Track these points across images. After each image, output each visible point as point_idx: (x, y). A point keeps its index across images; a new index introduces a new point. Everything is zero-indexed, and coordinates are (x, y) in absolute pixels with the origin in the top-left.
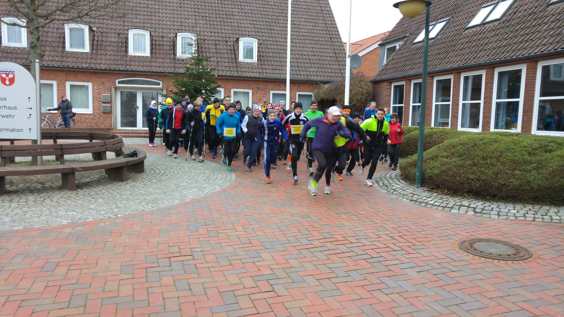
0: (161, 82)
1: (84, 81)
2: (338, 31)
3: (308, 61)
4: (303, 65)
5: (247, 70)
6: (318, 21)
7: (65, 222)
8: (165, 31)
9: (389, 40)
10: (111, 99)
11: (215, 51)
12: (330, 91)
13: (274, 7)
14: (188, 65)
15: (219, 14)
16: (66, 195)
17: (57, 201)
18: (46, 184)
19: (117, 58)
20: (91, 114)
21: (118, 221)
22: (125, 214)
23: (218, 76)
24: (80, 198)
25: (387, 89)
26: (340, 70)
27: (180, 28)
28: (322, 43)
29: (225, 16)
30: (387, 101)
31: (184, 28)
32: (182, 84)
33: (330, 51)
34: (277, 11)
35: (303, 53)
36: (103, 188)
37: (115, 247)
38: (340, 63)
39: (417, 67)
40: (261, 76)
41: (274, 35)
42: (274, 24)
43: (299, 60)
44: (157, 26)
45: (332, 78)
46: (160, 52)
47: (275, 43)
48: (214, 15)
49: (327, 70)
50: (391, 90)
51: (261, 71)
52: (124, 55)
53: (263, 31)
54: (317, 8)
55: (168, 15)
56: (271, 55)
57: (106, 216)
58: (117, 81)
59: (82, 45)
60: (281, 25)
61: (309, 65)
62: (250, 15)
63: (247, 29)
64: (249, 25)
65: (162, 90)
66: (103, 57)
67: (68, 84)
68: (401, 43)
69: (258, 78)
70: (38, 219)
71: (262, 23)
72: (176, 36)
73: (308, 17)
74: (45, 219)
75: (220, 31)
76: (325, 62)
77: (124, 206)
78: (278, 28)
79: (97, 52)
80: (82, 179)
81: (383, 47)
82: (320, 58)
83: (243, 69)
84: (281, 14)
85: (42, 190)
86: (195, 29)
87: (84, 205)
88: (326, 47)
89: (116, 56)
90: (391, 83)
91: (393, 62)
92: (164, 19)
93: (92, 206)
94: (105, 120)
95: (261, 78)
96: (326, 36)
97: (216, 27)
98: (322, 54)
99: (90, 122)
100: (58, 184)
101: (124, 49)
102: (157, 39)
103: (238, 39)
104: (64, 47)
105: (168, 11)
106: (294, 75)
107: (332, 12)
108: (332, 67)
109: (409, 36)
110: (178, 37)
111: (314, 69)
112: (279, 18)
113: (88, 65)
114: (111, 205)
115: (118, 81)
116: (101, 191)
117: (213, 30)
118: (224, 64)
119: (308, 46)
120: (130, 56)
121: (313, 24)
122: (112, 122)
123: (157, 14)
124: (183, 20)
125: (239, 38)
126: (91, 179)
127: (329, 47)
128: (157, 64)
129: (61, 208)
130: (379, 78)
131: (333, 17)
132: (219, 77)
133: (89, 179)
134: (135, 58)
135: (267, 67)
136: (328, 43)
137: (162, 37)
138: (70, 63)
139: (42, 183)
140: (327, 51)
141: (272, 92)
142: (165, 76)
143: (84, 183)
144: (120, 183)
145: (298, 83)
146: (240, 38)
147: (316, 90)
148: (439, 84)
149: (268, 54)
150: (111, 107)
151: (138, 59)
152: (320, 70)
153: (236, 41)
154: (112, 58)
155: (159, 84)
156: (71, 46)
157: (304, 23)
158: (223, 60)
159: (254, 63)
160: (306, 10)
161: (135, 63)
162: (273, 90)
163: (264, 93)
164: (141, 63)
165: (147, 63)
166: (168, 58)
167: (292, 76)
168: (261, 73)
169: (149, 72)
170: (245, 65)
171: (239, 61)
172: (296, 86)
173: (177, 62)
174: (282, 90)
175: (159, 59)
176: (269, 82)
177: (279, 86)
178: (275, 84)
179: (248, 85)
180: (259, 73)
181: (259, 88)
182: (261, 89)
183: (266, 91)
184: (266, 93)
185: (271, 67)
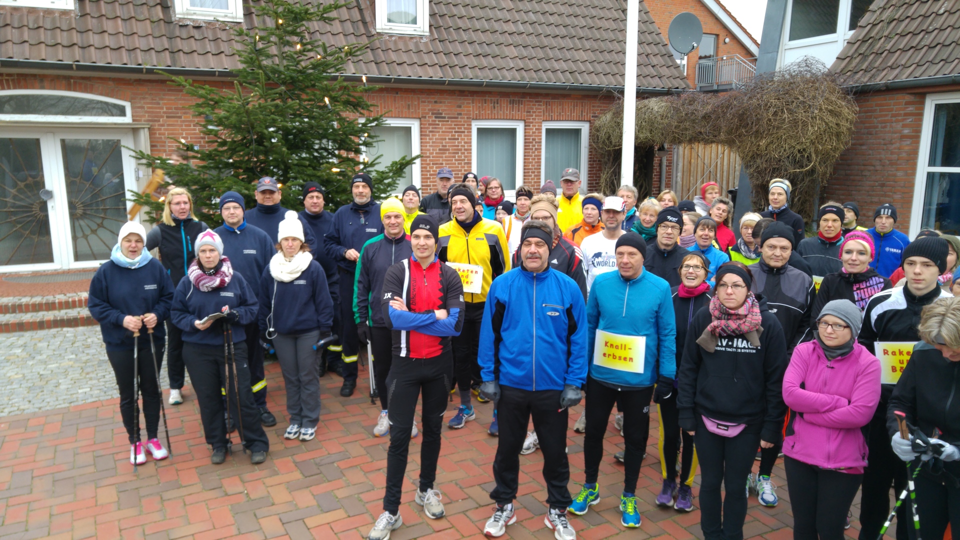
0: (128, 106)
3: (563, 31)
4: (553, 42)
5: (405, 58)
25: (906, 115)
26: (647, 56)
30: (904, 155)
40: (450, 76)
50: (922, 120)
56: (463, 12)
69: (442, 83)
82: (590, 22)
83: (393, 56)
90: (923, 96)
95: (451, 83)
98: (594, 12)
106: (539, 73)
111: (583, 55)
118: (332, 40)
128: (108, 40)
135: (459, 48)
141: (475, 125)
142: (139, 82)
145: (547, 95)
158: (328, 27)
159: (421, 37)
161: (22, 34)
162: (479, 119)
163: (455, 128)
164: (42, 35)
165: (65, 34)
166: (142, 18)
167: (534, 75)
168: (448, 67)
169: (80, 68)
170: (395, 42)
171: (378, 31)
172: (541, 105)
173: (177, 33)
174: (504, 119)
175: (110, 23)
176: (467, 96)
177: (496, 105)
178: (485, 100)
179: (409, 105)
180: (440, 66)
181: (441, 114)
182: (445, 118)
183: (461, 122)
184: (461, 128)
185: (470, 49)
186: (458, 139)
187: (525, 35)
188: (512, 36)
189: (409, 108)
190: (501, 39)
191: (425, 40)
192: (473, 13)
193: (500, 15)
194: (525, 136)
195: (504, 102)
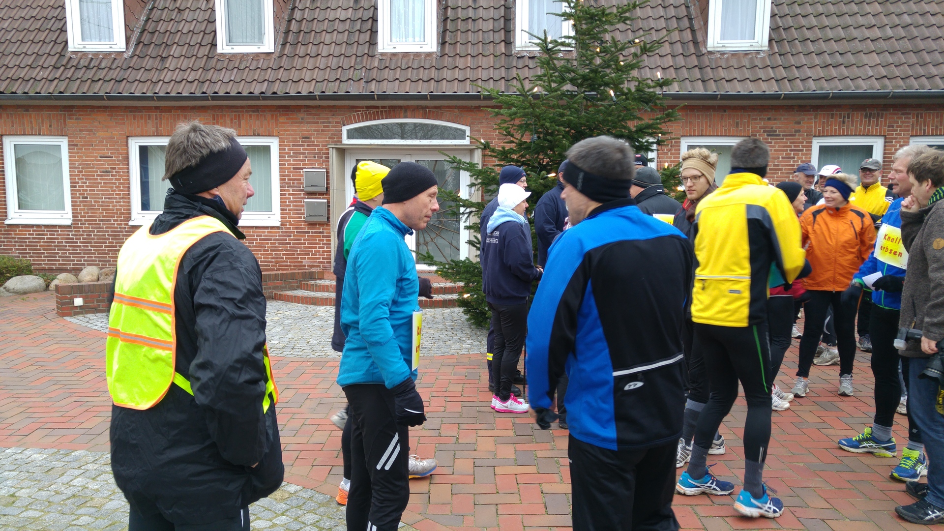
1: (258, 135)
5: (736, 74)
10: (328, 184)
20: (278, 228)
40: (787, 89)
46: (467, 38)
51: (783, 73)
52: (365, 52)
56: (814, 21)
58: (345, 129)
59: (256, 32)
65: (471, 151)
66: (310, 63)
69: (776, 97)
83: (722, 73)
89: (342, 57)
94: (313, 244)
95: (787, 97)
99: (275, 249)
101: (367, 37)
102: (460, 2)
113: (265, 87)
115: (348, 131)
120: (382, 54)
128: (457, 74)
134: (395, 59)
135: (803, 60)
138: (223, 84)
141: (817, 143)
142: (479, 108)
145: (919, 106)
149: (803, 22)
150: (329, 206)
151: (404, 61)
154: (333, 62)
155: (461, 135)
156: (230, 40)
159: (758, 52)
161: (395, 74)
162: (823, 136)
163: (791, 147)
165: (426, 71)
166: (488, 53)
167: (901, 83)
168: (786, 80)
170: (727, 59)
171: (709, 49)
172: (909, 118)
173: (514, 64)
174: (856, 135)
175: (462, 60)
176: (809, 111)
177: (846, 120)
178: (832, 115)
179: (737, 124)
180: (776, 80)
181: (775, 131)
182: (779, 135)
183: (799, 139)
184: (799, 146)
185: (817, 60)
186: (794, 158)
187: (894, 39)
188: (875, 42)
189: (737, 126)
190: (859, 46)
191: (762, 55)
192: (826, 21)
193: (861, 20)
194: (884, 154)
195: (858, 117)
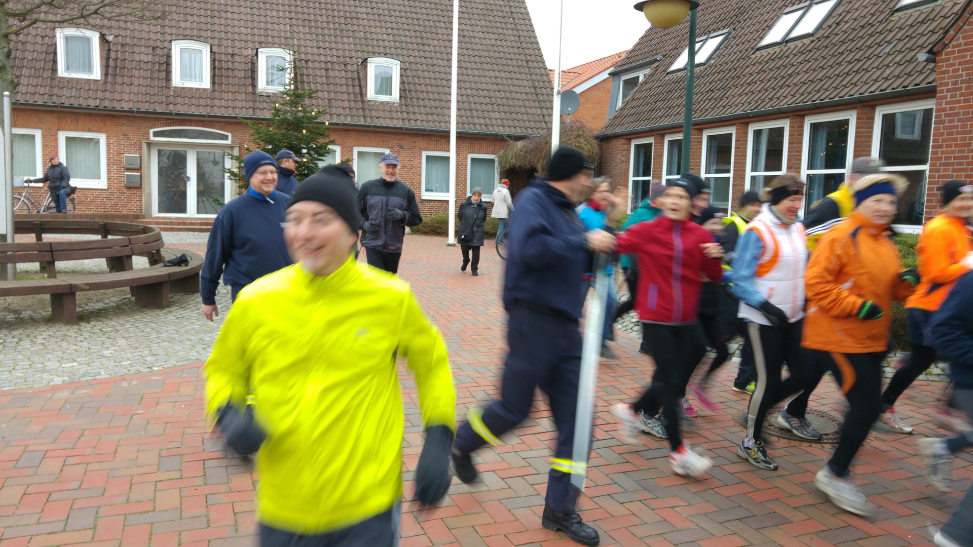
0: (230, 135)
1: (92, 131)
2: (539, 49)
3: (488, 100)
4: (479, 107)
5: (381, 114)
6: (506, 32)
7: (58, 381)
8: (237, 44)
9: (626, 67)
11: (324, 80)
12: (526, 152)
13: (428, 6)
14: (277, 105)
15: (333, 17)
16: (59, 334)
17: (43, 344)
18: (23, 312)
19: (152, 91)
20: (105, 190)
21: (153, 378)
22: (165, 366)
23: (330, 124)
24: (85, 339)
25: (623, 150)
26: (543, 116)
27: (263, 39)
28: (511, 69)
29: (342, 20)
30: (623, 171)
31: (270, 40)
32: (266, 138)
33: (526, 83)
34: (435, 12)
35: (480, 86)
36: (126, 319)
37: (147, 424)
38: (543, 104)
39: (675, 113)
40: (407, 125)
41: (428, 55)
42: (429, 36)
43: (472, 99)
44: (223, 35)
45: (530, 131)
46: (229, 81)
47: (431, 68)
48: (324, 18)
49: (520, 116)
50: (630, 153)
51: (405, 115)
52: (164, 85)
53: (410, 46)
54: (504, 9)
55: (243, 17)
56: (424, 88)
57: (133, 370)
58: (151, 131)
59: (87, 65)
60: (440, 37)
61: (490, 107)
62: (388, 18)
63: (381, 43)
64: (385, 37)
65: (232, 148)
66: (127, 89)
67: (62, 136)
68: (647, 71)
69: (401, 129)
70: (9, 375)
71: (407, 33)
72: (257, 54)
73: (489, 24)
74: (22, 375)
75: (334, 45)
76: (516, 103)
77: (165, 351)
78: (436, 43)
79: (115, 79)
80: (89, 304)
81: (616, 78)
82: (508, 95)
83: (374, 113)
84: (442, 19)
85: (16, 324)
86: (290, 42)
87: (91, 350)
88: (519, 76)
89: (149, 87)
90: (630, 140)
91: (634, 104)
92: (236, 23)
93: (106, 353)
94: (130, 200)
95: (406, 129)
96: (518, 57)
97: (327, 38)
98: (512, 88)
99: (103, 203)
100: (43, 313)
101: (163, 75)
102: (223, 57)
103: (365, 61)
104: (54, 70)
105: (242, 10)
106: (464, 125)
107: (529, 17)
108: (529, 111)
109: (661, 60)
110: (260, 55)
111: (497, 115)
112: (438, 24)
113: (97, 102)
114: (141, 350)
115: (154, 132)
116: (122, 325)
117: (321, 44)
118: (341, 104)
119: (487, 73)
120: (175, 87)
121: (497, 36)
122: (143, 204)
123: (223, 14)
124: (269, 26)
125: (367, 59)
126: (106, 304)
127: (524, 76)
128: (223, 103)
129: (50, 356)
130: (609, 132)
131: (532, 25)
132: (333, 127)
133: (101, 304)
134: (183, 91)
135: (416, 110)
136: (522, 70)
137: (232, 55)
138: (66, 98)
139: (15, 312)
140: (521, 83)
141: (424, 154)
142: (237, 123)
143: (93, 312)
144: (158, 312)
145: (471, 138)
146: (369, 59)
147: (502, 152)
148: (711, 143)
149: (418, 88)
150: (141, 177)
152: (509, 116)
153: (362, 63)
154: (143, 90)
155: (226, 138)
156: (68, 68)
157: (482, 35)
158: (340, 96)
159: (394, 103)
160: (485, 12)
161: (184, 101)
162: (427, 150)
163: (411, 155)
164: (194, 101)
165: (204, 100)
166: (241, 91)
167: (461, 126)
168: (407, 120)
169: (209, 116)
170: (378, 105)
171: (368, 99)
172: (467, 143)
173: (258, 99)
174: (442, 151)
175: (226, 94)
176: (419, 136)
177: (438, 142)
178: (431, 139)
180: (401, 120)
181: (403, 146)
182: (405, 148)
183: (415, 151)
184: (415, 155)
185: (423, 110)
186: (413, 161)
189: (383, 142)
191: (396, 105)
195: (443, 141)
